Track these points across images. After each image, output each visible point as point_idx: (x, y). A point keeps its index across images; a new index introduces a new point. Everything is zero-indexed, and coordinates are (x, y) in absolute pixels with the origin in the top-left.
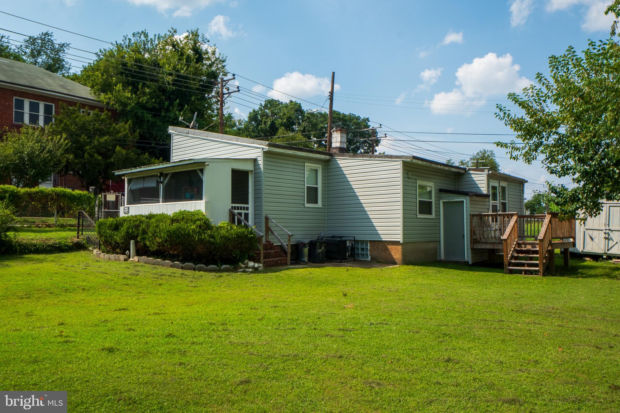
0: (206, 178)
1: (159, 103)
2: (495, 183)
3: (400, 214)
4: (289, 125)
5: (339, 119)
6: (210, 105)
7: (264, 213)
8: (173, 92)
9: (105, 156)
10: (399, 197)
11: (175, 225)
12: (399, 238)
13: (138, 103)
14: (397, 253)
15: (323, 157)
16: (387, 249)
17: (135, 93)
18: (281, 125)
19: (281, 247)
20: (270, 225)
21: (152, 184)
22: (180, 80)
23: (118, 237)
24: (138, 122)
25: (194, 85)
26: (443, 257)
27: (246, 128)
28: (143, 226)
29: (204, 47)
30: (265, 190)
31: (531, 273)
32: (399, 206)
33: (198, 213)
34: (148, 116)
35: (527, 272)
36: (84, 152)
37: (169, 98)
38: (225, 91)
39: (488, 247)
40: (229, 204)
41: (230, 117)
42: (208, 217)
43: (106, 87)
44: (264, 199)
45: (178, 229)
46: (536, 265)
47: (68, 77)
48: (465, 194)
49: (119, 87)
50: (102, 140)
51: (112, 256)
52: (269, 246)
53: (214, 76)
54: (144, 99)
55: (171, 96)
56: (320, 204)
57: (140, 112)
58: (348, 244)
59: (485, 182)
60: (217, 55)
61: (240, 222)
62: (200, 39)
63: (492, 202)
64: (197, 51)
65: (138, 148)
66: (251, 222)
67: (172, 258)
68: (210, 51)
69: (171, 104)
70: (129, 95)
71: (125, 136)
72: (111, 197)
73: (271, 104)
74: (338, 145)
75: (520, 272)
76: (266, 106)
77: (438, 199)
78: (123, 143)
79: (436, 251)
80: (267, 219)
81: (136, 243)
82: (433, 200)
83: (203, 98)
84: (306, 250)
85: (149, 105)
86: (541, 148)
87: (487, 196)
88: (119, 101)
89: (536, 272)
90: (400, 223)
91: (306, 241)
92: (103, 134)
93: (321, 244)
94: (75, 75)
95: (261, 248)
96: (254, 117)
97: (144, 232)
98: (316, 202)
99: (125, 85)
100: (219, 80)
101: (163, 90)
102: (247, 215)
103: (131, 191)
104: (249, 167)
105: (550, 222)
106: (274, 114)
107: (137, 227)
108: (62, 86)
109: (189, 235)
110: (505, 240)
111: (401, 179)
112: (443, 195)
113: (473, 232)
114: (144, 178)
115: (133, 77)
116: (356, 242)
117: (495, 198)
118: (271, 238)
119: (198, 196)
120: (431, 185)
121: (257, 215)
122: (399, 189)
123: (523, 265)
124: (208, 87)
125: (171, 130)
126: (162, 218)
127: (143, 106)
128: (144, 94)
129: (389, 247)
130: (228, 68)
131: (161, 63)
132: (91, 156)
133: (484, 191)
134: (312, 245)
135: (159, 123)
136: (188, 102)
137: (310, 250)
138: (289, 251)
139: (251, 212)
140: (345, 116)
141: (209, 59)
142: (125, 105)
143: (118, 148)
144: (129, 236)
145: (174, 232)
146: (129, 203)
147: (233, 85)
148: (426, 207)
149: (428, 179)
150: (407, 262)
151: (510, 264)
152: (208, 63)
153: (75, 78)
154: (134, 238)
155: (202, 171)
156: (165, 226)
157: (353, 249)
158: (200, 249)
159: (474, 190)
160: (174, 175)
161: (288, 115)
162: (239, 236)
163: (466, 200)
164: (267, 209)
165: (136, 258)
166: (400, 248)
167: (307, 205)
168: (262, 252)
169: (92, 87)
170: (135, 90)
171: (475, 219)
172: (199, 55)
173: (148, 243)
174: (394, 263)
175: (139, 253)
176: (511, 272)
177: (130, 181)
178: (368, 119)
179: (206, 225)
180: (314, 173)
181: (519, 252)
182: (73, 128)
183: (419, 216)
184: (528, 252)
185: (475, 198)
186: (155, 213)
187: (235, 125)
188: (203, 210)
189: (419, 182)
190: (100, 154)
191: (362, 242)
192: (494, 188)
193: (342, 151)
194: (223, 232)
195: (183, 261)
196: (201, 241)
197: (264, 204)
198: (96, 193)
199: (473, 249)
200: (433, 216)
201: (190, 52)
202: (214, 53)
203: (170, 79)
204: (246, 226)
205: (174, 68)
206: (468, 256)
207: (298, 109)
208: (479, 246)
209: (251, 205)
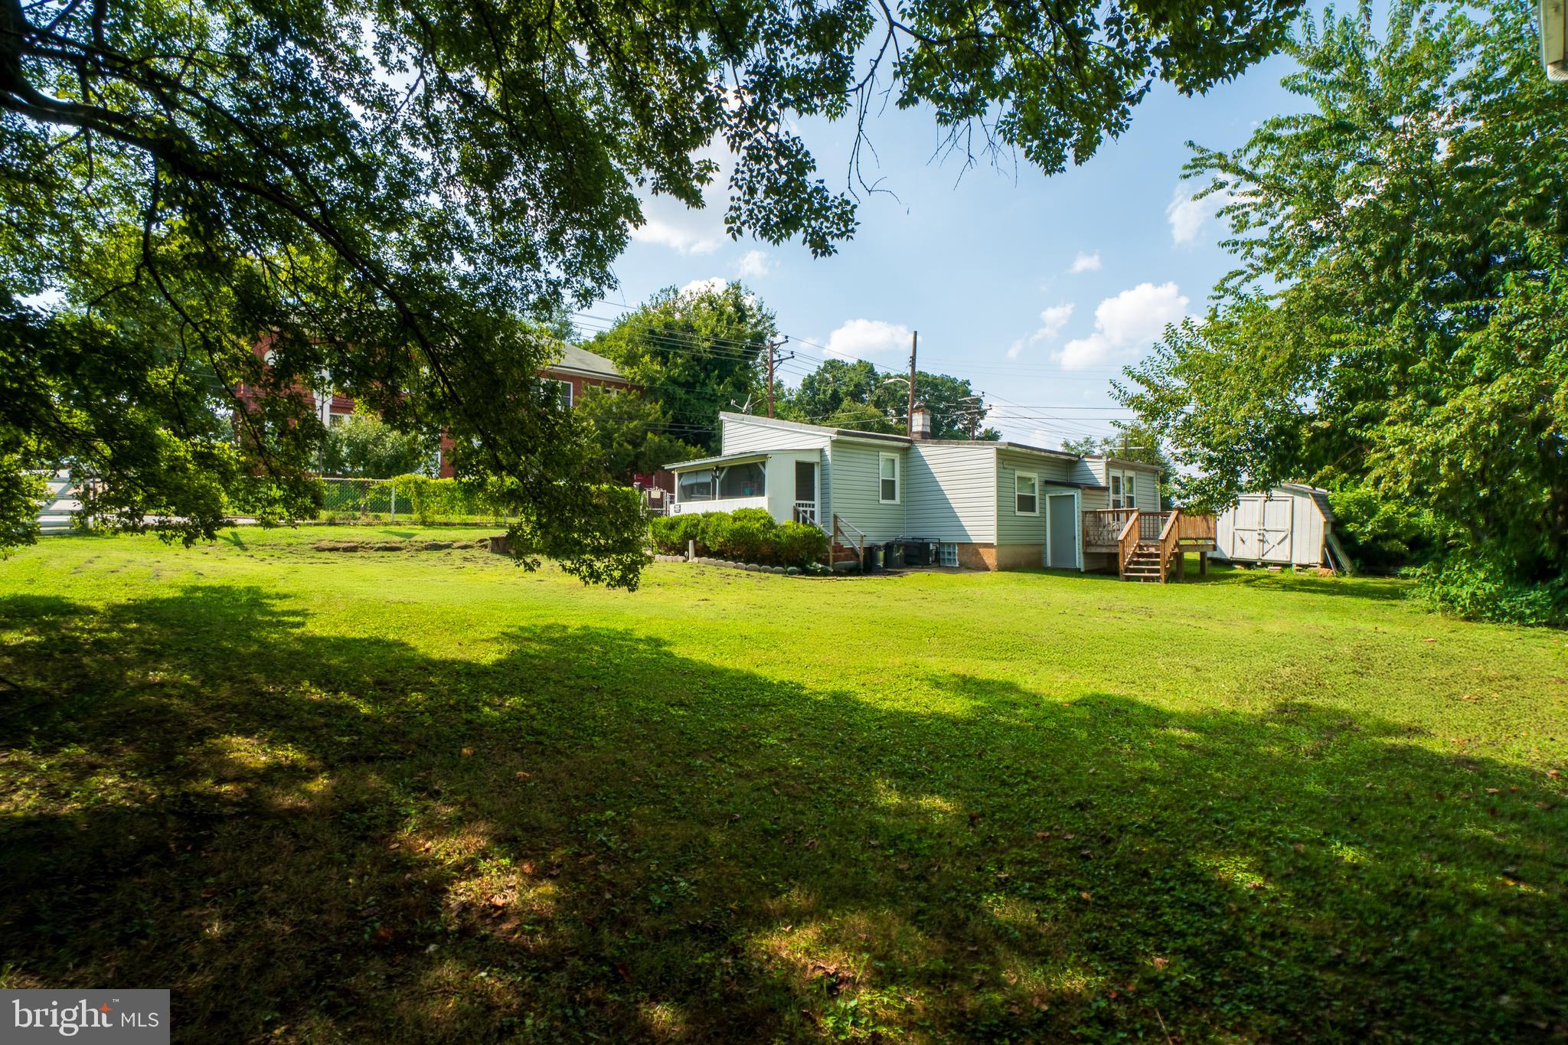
0: (768, 472)
1: (693, 376)
2: (1118, 473)
3: (993, 512)
4: (856, 395)
5: (928, 384)
6: (756, 374)
7: (832, 511)
8: (710, 362)
9: (635, 445)
10: (993, 491)
11: (738, 524)
12: (993, 539)
13: (669, 378)
14: (990, 557)
15: (901, 444)
16: (978, 553)
17: (665, 364)
18: (847, 394)
19: (853, 550)
20: (839, 524)
21: (708, 479)
22: (720, 345)
23: (675, 537)
24: (670, 400)
25: (736, 351)
26: (1049, 564)
27: (799, 400)
28: (702, 525)
29: (748, 301)
30: (833, 484)
31: (1153, 579)
32: (993, 502)
33: (761, 510)
34: (681, 393)
35: (1146, 579)
36: (611, 439)
37: (705, 369)
38: (775, 358)
39: (1104, 550)
40: (794, 502)
41: (780, 385)
42: (771, 515)
43: (631, 360)
44: (832, 495)
45: (742, 527)
46: (1157, 571)
47: (579, 346)
48: (1076, 486)
49: (647, 358)
50: (632, 425)
51: (669, 558)
52: (839, 548)
53: (759, 338)
54: (675, 372)
55: (706, 366)
56: (897, 501)
57: (670, 389)
58: (931, 547)
59: (1104, 471)
60: (764, 311)
61: (805, 521)
62: (742, 292)
63: (1112, 496)
64: (739, 308)
65: (671, 433)
66: (817, 520)
67: (735, 559)
68: (755, 306)
69: (708, 376)
70: (658, 368)
71: (657, 419)
72: (656, 494)
73: (832, 365)
74: (920, 429)
75: (1138, 579)
76: (825, 370)
77: (1043, 494)
78: (653, 427)
79: (1041, 555)
80: (836, 517)
81: (695, 543)
82: (1037, 494)
83: (747, 367)
84: (881, 554)
85: (682, 379)
86: (1167, 431)
87: (1106, 489)
88: (645, 376)
89: (1158, 579)
90: (993, 521)
91: (882, 543)
92: (631, 418)
93: (899, 546)
94: (586, 341)
95: (830, 549)
96: (809, 384)
97: (704, 531)
98: (893, 498)
99: (655, 355)
100: (767, 343)
101: (698, 360)
102: (812, 513)
103: (683, 488)
104: (814, 458)
105: (1177, 518)
106: (836, 379)
107: (696, 526)
108: (580, 360)
109: (753, 534)
110: (1122, 541)
111: (994, 470)
112: (1050, 488)
113: (1085, 533)
114: (697, 473)
115: (662, 345)
116: (942, 544)
117: (1117, 491)
118: (841, 540)
119: (759, 491)
120: (1035, 476)
121: (824, 513)
122: (993, 482)
123: (1142, 571)
124: (751, 352)
125: (723, 416)
126: (722, 517)
127: (674, 381)
128: (676, 365)
129: (981, 550)
130: (777, 327)
131: (696, 326)
132: (621, 445)
133: (1102, 483)
134: (889, 547)
135: (694, 401)
136: (730, 373)
137: (885, 554)
138: (862, 554)
139: (817, 510)
140: (935, 378)
141: (753, 316)
142: (653, 380)
143: (650, 435)
144: (688, 536)
145: (738, 531)
146: (680, 500)
147: (784, 351)
148: (1027, 503)
149: (1030, 469)
150: (1002, 568)
151: (1127, 570)
152: (753, 321)
153: (587, 347)
154: (693, 537)
155: (763, 464)
156: (728, 525)
157: (937, 553)
158: (765, 549)
159: (1089, 482)
160: (731, 468)
161: (856, 380)
162: (806, 536)
163: (1077, 494)
164: (835, 507)
165: (696, 559)
166: (994, 551)
167: (882, 502)
168: (831, 554)
169: (615, 359)
170: (665, 362)
171: (1090, 517)
172: (741, 312)
173: (708, 543)
174: (987, 569)
175: (698, 554)
176: (1128, 579)
177: (680, 476)
178: (968, 382)
179: (770, 525)
180: (889, 465)
181: (1139, 556)
182: (598, 412)
183: (1018, 513)
184: (1150, 555)
185: (1088, 491)
186: (711, 511)
187: (784, 395)
188: (766, 508)
189: (1018, 473)
190: (629, 442)
191: (949, 545)
192: (1116, 480)
193: (924, 436)
194: (789, 531)
195: (747, 562)
196: (766, 540)
197: (832, 500)
198: (641, 489)
199: (1086, 554)
200: (1037, 513)
201: (730, 309)
202: (760, 309)
203: (707, 344)
204: (812, 525)
205: (712, 331)
206: (1080, 562)
207: (870, 371)
208: (1093, 550)
209: (817, 502)
